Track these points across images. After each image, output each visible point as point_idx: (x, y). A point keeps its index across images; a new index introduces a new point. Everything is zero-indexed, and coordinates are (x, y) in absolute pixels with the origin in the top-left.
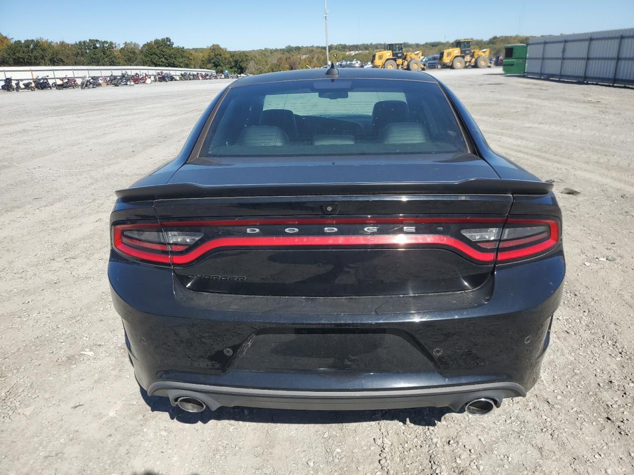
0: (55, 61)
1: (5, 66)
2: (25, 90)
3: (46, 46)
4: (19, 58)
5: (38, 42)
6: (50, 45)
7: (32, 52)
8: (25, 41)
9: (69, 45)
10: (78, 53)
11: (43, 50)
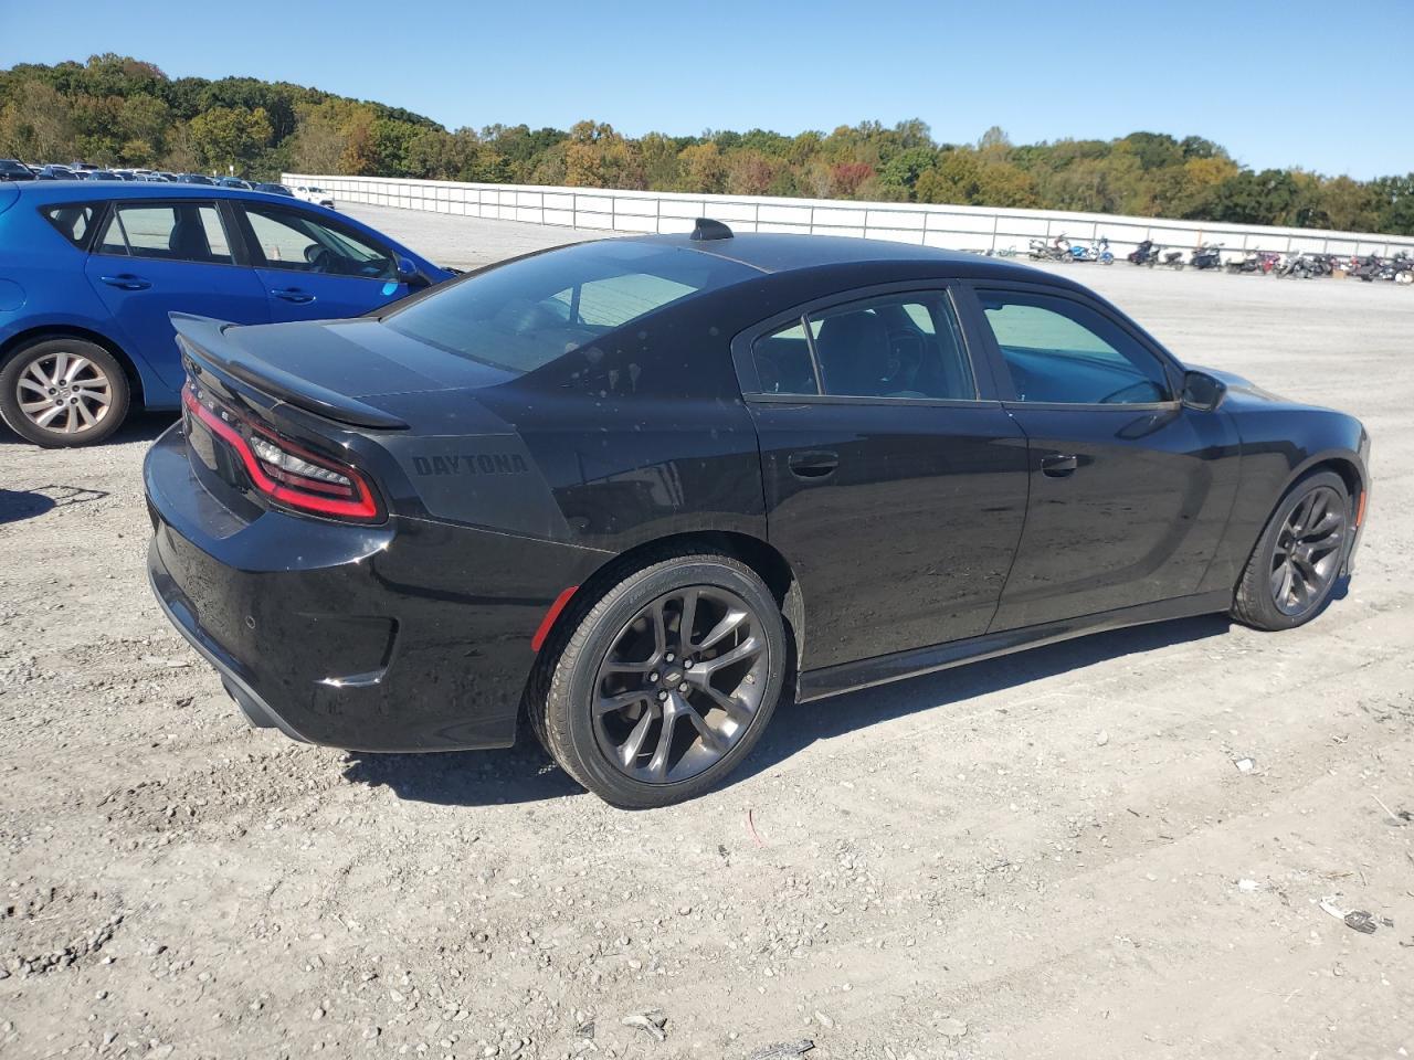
0: (1308, 217)
1: (1204, 219)
2: (1166, 267)
3: (1302, 184)
4: (1236, 205)
5: (1289, 174)
6: (1312, 181)
7: (1267, 195)
8: (1263, 173)
9: (1354, 183)
10: (1369, 202)
11: (1293, 192)
